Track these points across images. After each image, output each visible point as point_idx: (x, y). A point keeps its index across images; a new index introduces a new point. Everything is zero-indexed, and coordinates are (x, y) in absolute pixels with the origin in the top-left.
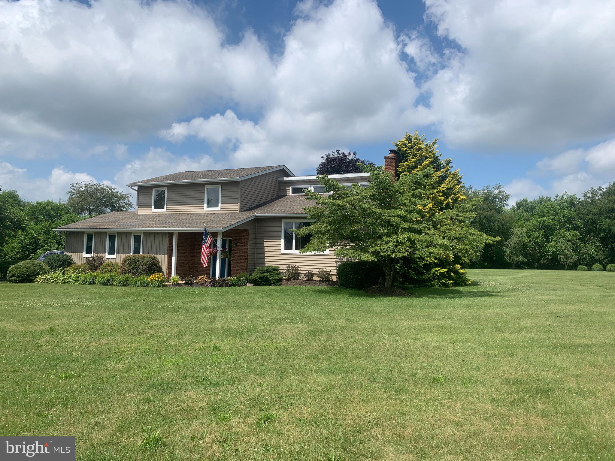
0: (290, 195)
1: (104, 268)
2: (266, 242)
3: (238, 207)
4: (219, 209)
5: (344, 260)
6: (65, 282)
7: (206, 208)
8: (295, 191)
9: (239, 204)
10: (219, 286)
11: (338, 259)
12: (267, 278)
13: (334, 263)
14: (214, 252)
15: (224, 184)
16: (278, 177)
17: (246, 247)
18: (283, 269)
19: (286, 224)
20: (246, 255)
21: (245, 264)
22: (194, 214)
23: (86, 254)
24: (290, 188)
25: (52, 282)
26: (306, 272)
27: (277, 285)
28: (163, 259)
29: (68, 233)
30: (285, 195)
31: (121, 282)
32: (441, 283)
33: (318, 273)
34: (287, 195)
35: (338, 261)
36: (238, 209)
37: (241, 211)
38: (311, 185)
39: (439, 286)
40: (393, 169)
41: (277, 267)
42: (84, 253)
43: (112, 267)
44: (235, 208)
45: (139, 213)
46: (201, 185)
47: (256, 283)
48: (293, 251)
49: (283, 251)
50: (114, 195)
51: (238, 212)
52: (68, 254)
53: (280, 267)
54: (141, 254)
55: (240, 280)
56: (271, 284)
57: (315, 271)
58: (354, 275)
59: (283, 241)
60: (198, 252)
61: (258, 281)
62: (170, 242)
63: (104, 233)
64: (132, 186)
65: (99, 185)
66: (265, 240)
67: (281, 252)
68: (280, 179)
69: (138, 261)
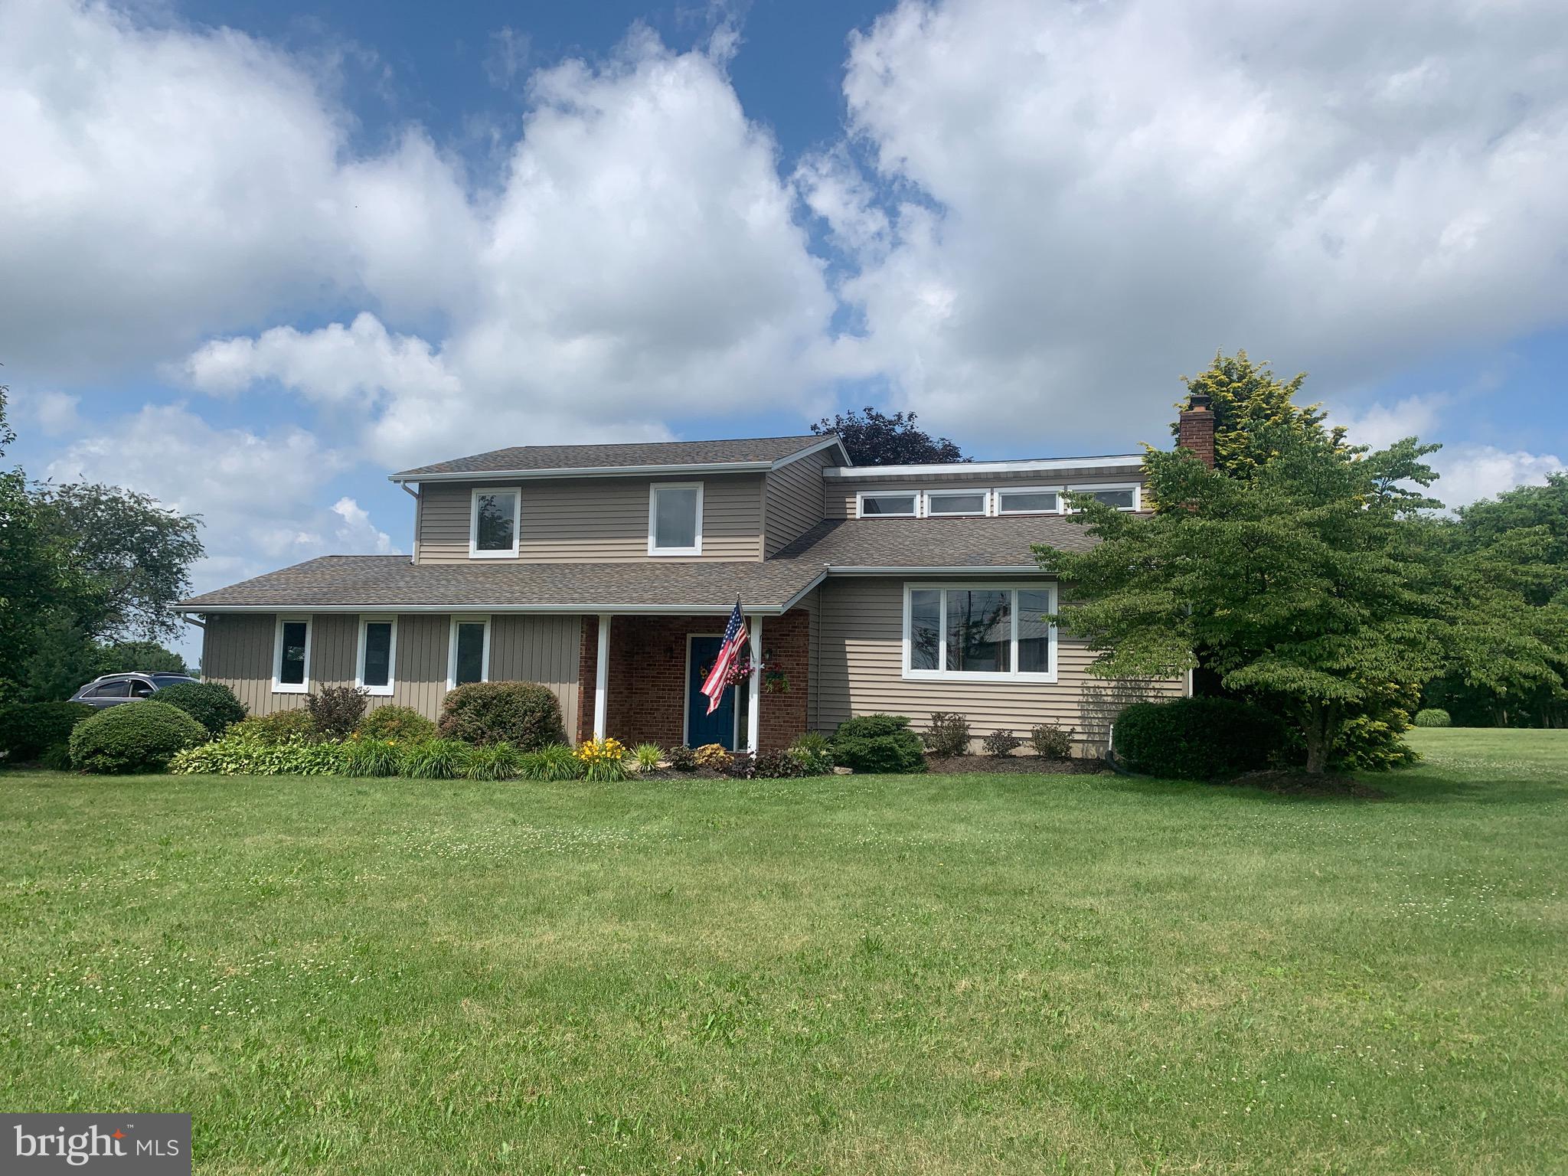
0: (858, 517)
1: (379, 723)
2: (852, 646)
3: (761, 546)
4: (697, 550)
5: (1105, 698)
6: (280, 772)
7: (653, 549)
8: (870, 506)
9: (761, 539)
10: (776, 775)
11: (1087, 695)
12: (892, 749)
13: (1075, 706)
14: (743, 675)
15: (714, 481)
16: (823, 467)
17: (803, 660)
18: (920, 723)
19: (915, 595)
20: (803, 685)
21: (803, 709)
22: (618, 565)
23: (283, 682)
24: (859, 497)
25: (235, 770)
26: (988, 733)
27: (917, 772)
28: (567, 695)
29: (217, 618)
30: (843, 517)
31: (493, 765)
32: (1372, 759)
33: (1029, 735)
34: (849, 516)
35: (1087, 702)
36: (761, 553)
37: (766, 559)
38: (922, 490)
39: (1367, 769)
40: (1209, 448)
41: (901, 718)
42: (274, 679)
43: (403, 724)
44: (752, 549)
45: (423, 562)
46: (642, 482)
47: (859, 764)
48: (942, 673)
49: (908, 673)
50: (150, 518)
51: (761, 559)
52: (222, 682)
53: (909, 719)
54: (485, 680)
55: (817, 755)
56: (901, 766)
57: (1022, 729)
58: (1188, 742)
59: (906, 645)
60: (643, 677)
61: (868, 761)
62: (587, 646)
63: (349, 620)
64: (406, 481)
65: (102, 488)
66: (847, 642)
67: (903, 677)
68: (830, 473)
69: (507, 703)
